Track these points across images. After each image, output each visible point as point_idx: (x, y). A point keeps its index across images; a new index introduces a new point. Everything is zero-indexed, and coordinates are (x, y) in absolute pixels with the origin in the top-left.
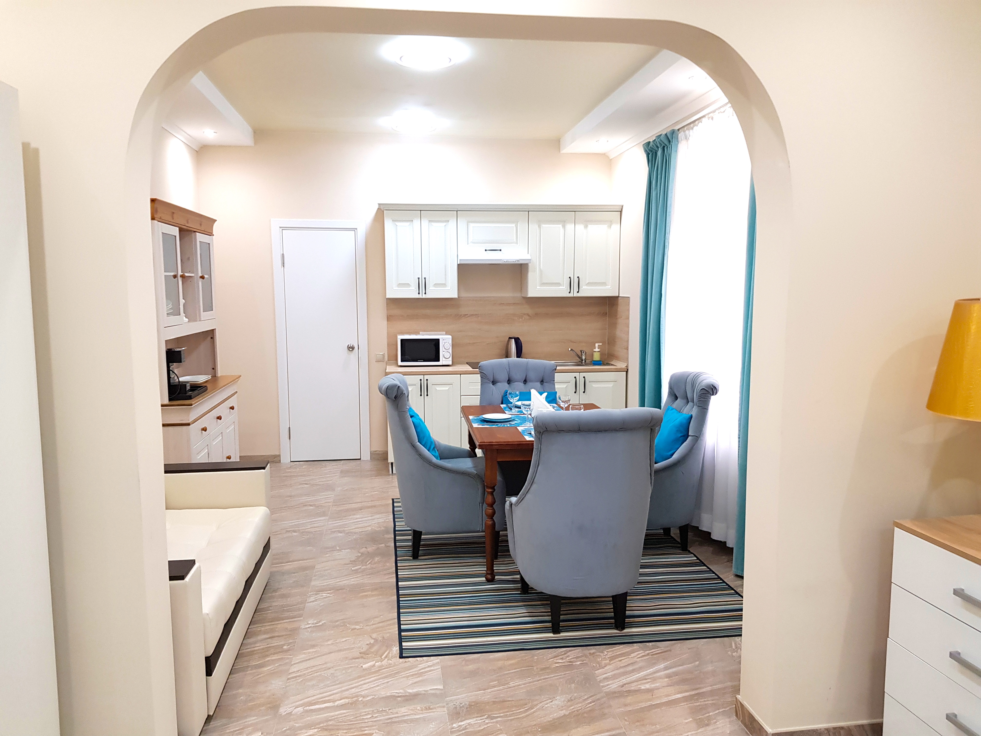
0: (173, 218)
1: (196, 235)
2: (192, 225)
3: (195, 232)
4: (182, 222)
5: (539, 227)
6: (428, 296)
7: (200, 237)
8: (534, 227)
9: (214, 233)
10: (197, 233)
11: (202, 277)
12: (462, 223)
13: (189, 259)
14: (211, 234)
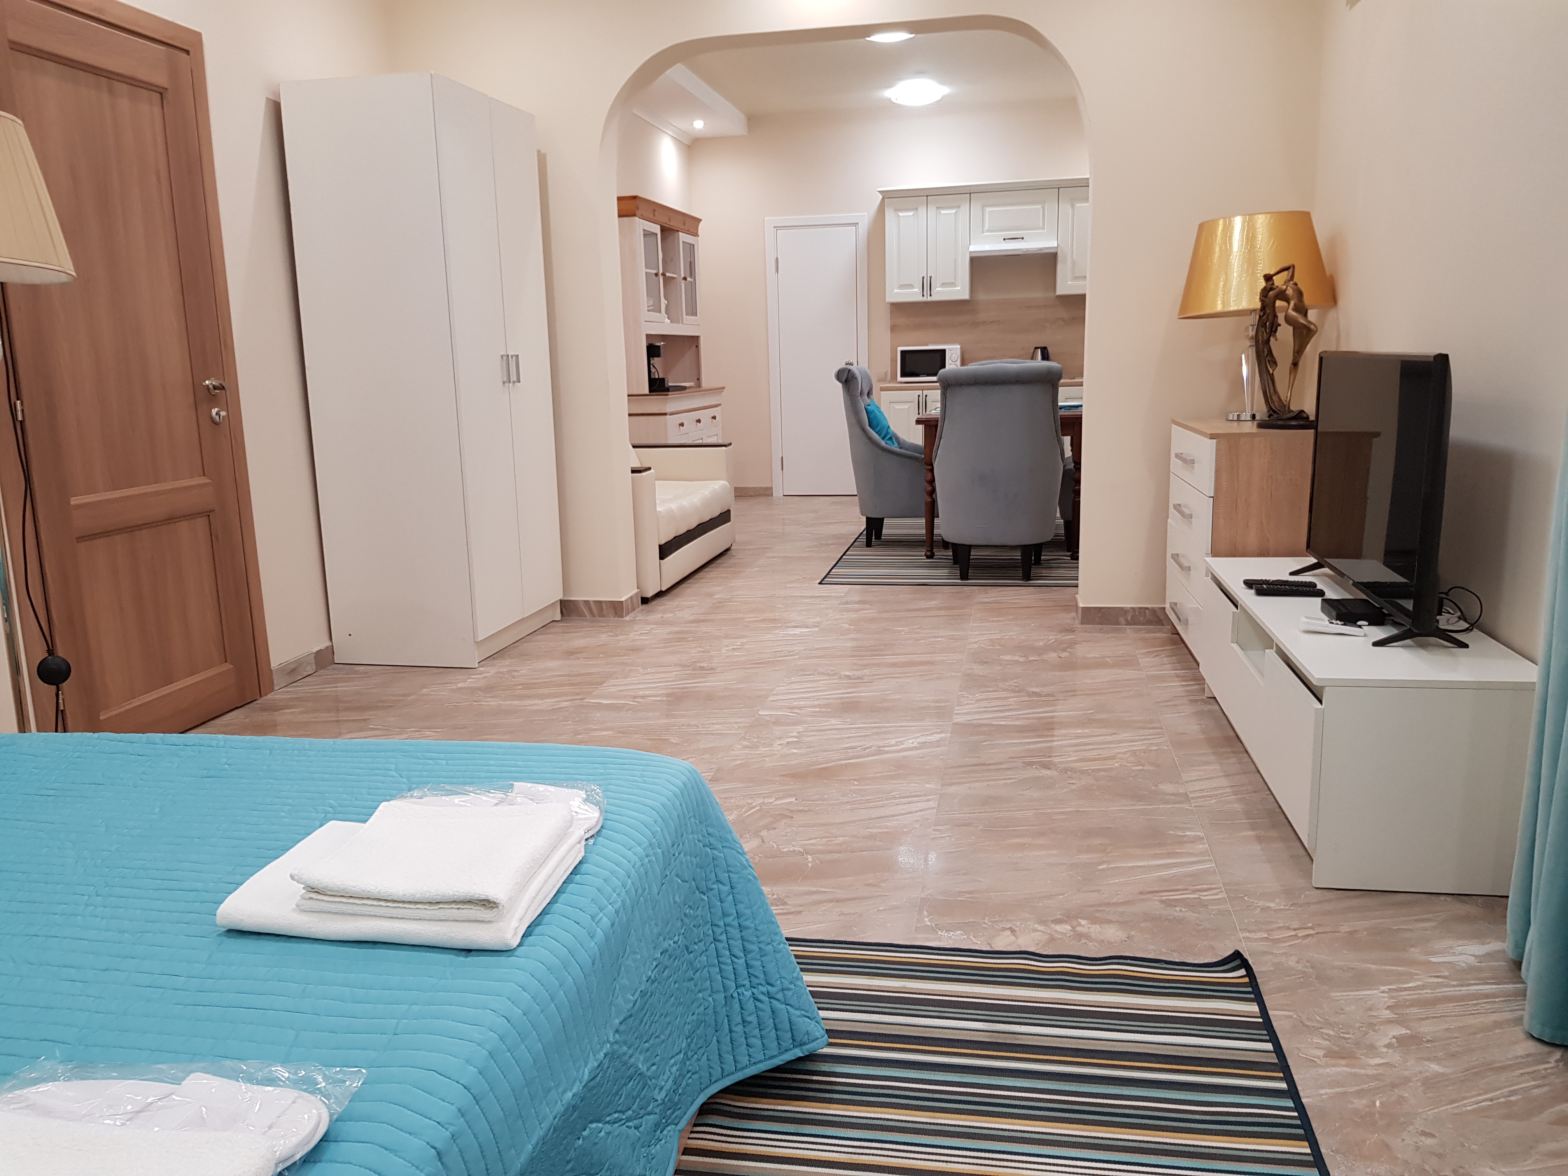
0: (654, 216)
1: (678, 236)
2: (674, 224)
3: (678, 231)
4: (664, 220)
5: (1073, 207)
6: (935, 298)
7: (683, 237)
8: (1065, 207)
9: (699, 234)
10: (680, 233)
11: (685, 279)
12: (976, 208)
13: (672, 260)
14: (696, 234)
